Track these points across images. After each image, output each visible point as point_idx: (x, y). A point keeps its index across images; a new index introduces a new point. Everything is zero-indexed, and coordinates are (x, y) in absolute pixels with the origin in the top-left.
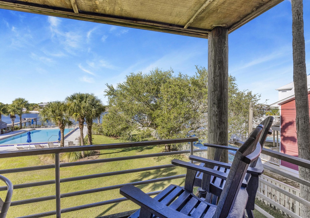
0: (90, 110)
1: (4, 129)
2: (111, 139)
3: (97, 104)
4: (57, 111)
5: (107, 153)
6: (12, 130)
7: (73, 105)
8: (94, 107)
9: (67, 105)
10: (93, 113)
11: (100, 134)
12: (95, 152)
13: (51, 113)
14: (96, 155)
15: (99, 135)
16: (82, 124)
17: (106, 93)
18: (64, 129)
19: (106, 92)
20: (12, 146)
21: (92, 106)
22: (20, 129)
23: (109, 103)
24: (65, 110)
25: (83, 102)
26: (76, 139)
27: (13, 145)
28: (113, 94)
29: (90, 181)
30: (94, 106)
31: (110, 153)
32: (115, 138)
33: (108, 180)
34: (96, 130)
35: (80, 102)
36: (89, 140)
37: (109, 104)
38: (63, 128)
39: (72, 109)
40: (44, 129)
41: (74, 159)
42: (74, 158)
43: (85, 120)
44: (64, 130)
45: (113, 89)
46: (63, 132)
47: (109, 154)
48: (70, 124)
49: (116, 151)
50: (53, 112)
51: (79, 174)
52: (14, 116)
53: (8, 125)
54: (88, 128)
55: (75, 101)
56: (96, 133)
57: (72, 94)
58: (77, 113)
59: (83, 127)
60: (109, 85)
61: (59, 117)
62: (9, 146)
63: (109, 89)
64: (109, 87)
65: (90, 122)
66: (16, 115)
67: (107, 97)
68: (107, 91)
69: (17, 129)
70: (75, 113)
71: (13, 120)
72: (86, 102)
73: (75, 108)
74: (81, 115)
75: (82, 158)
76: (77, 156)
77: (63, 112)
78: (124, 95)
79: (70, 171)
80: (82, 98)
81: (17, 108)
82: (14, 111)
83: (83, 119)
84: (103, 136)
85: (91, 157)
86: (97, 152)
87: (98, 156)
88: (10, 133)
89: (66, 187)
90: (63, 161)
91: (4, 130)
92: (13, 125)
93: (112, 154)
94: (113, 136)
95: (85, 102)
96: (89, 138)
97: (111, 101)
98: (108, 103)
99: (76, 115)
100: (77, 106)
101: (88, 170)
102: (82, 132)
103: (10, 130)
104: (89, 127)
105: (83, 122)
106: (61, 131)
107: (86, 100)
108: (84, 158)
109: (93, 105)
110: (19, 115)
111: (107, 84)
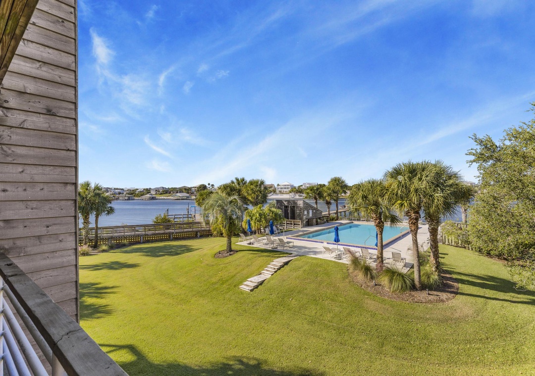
0: (431, 196)
1: (320, 218)
2: (494, 264)
3: (451, 182)
4: (370, 197)
5: (480, 294)
6: (327, 221)
7: (395, 186)
8: (439, 189)
9: (386, 186)
10: (436, 201)
11: (465, 248)
12: (447, 284)
13: (360, 201)
14: (448, 292)
15: (461, 249)
16: (415, 223)
17: (472, 158)
18: (382, 229)
19: (470, 154)
20: (321, 242)
21: (435, 187)
22: (336, 220)
23: (483, 178)
24: (382, 196)
25: (416, 180)
26: (409, 249)
27: (323, 243)
28: (491, 157)
29: (429, 346)
30: (440, 187)
31: (486, 296)
32: (506, 262)
33: (474, 364)
34: (453, 236)
35: (410, 179)
36: (432, 254)
37: (481, 182)
38: (380, 226)
39: (393, 194)
40: (365, 223)
41: (400, 288)
42: (400, 286)
43: (422, 216)
44: (382, 231)
45: (493, 144)
46: (381, 234)
47: (482, 299)
48: (394, 219)
49: (506, 298)
50: (365, 197)
51: (407, 320)
52: (329, 202)
53: (323, 214)
54: (430, 232)
55: (400, 178)
56: (453, 244)
57: (395, 165)
58: (403, 200)
59: (417, 228)
60: (481, 136)
61: (373, 208)
62: (319, 242)
63: (479, 147)
64: (481, 142)
65: (434, 220)
66: (332, 201)
67: (475, 165)
68: (474, 151)
69: (333, 219)
70: (399, 202)
71: (329, 208)
72: (422, 179)
73: (399, 192)
74: (410, 204)
75: (417, 290)
76: (405, 282)
77: (380, 200)
78: (524, 157)
79: (391, 308)
80: (413, 171)
81: (333, 191)
82: (329, 195)
83: (417, 212)
84: (470, 251)
85: (435, 293)
86: (452, 287)
87: (453, 295)
88: (325, 224)
89: (381, 336)
90: (380, 285)
91: (319, 220)
92: (329, 214)
93: (494, 301)
94: (500, 256)
95: (420, 179)
96: (434, 252)
97: (487, 174)
98: (478, 179)
99: (402, 205)
100: (403, 187)
101: (427, 319)
102: (416, 237)
103: (325, 221)
104: (433, 229)
105: (417, 219)
106: (379, 233)
107: (422, 176)
108: (421, 290)
109: (438, 186)
110: (335, 200)
111: (475, 135)
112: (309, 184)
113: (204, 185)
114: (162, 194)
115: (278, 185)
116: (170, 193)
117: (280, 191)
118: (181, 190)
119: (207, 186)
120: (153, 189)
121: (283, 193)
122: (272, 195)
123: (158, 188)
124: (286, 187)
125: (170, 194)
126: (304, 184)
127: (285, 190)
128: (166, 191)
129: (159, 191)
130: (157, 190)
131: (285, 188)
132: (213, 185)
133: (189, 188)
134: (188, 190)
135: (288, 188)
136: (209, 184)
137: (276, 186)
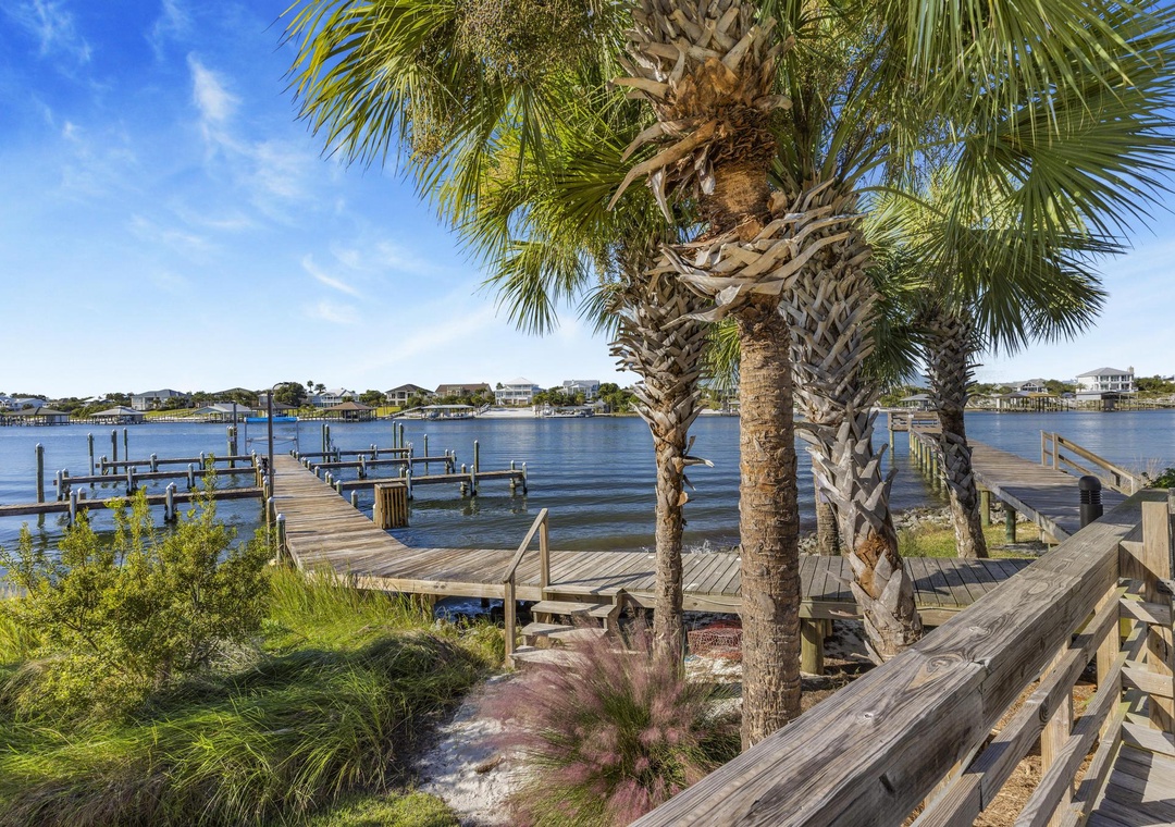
112: (580, 383)
113: (295, 384)
114: (167, 409)
115: (499, 386)
116: (193, 406)
117: (506, 402)
118: (225, 397)
119: (306, 387)
120: (140, 397)
121: (514, 406)
122: (488, 410)
123: (155, 393)
124: (520, 388)
125: (193, 410)
126: (565, 383)
127: (519, 398)
128: (180, 402)
129: (158, 402)
130: (152, 399)
131: (519, 393)
132: (320, 387)
133: (252, 393)
134: (249, 398)
135: (526, 393)
136: (310, 384)
137: (494, 389)
